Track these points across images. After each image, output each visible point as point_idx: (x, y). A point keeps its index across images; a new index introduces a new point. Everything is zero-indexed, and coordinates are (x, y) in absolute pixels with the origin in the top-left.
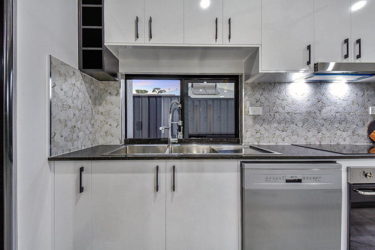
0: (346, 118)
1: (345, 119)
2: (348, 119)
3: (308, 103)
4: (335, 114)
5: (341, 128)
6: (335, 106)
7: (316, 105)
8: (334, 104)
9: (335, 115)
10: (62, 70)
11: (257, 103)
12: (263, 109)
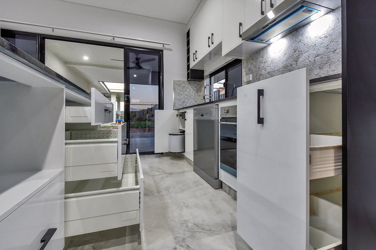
0: (329, 59)
1: (327, 61)
2: (332, 60)
3: (285, 58)
4: (314, 58)
5: (322, 73)
6: (314, 49)
7: (292, 56)
8: (312, 48)
9: (314, 60)
10: (179, 83)
11: (249, 71)
12: (252, 75)
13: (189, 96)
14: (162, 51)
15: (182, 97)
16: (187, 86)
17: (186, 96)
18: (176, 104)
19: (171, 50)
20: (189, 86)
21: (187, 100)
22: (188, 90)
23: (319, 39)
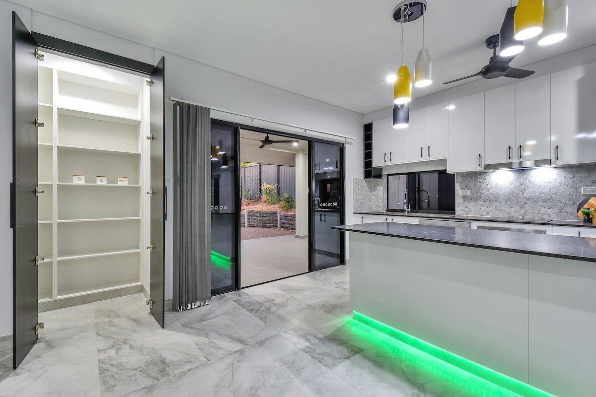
0: (552, 198)
3: (511, 186)
5: (546, 206)
6: (539, 188)
7: (519, 188)
9: (539, 195)
10: (357, 181)
11: (466, 187)
12: (471, 192)
13: (365, 195)
16: (364, 185)
22: (364, 189)
23: (543, 182)
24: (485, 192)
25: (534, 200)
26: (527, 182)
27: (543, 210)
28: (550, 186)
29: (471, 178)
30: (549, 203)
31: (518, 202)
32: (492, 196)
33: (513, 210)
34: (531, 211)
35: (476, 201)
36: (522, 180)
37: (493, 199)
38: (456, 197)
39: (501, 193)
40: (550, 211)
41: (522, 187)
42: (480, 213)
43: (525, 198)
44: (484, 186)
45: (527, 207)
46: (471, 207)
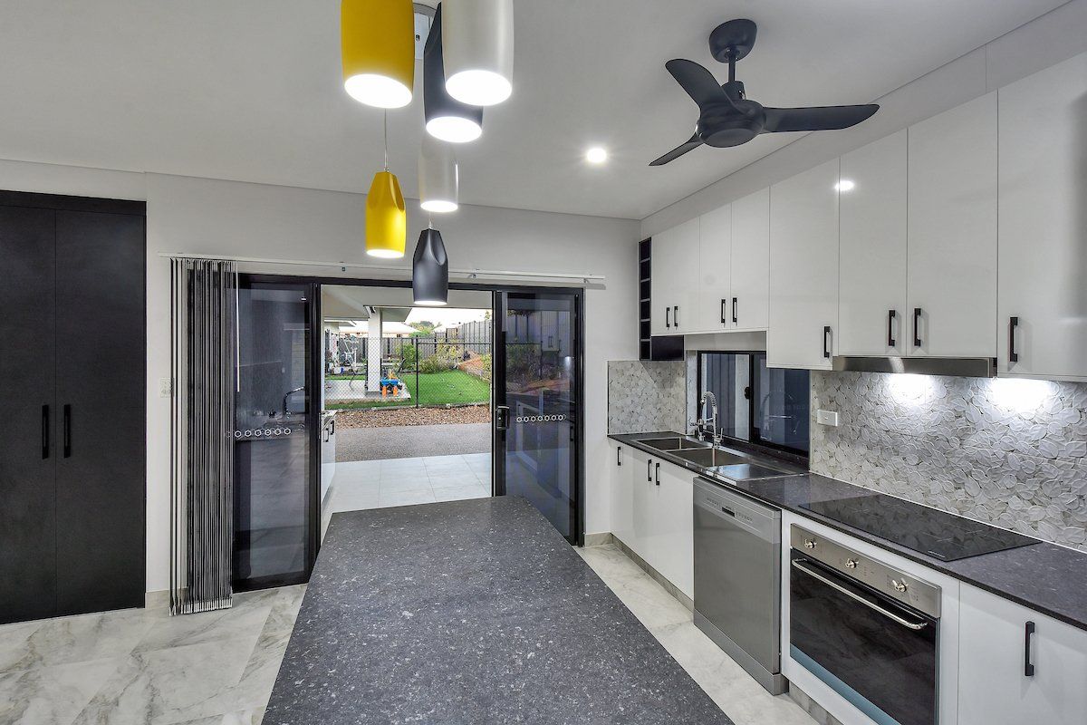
0: (1040, 470)
1: (1036, 472)
2: (1046, 474)
3: (932, 417)
4: (1004, 452)
6: (1005, 434)
7: (951, 424)
8: (1001, 429)
9: (1005, 457)
10: (619, 367)
11: (831, 405)
12: (841, 416)
13: (644, 396)
14: (582, 290)
15: (628, 401)
16: (638, 373)
17: (637, 400)
18: (614, 421)
19: (602, 287)
20: (646, 374)
21: (639, 409)
22: (640, 383)
23: (1016, 418)
24: (872, 422)
25: (992, 469)
26: (972, 411)
27: (1015, 503)
28: (1036, 432)
29: (842, 380)
30: (1031, 487)
31: (949, 468)
32: (886, 437)
33: (935, 486)
34: (982, 499)
35: (852, 443)
36: (957, 402)
37: (888, 445)
38: (812, 425)
39: (908, 432)
40: (1035, 512)
41: (961, 425)
42: (859, 477)
43: (967, 457)
44: (868, 406)
45: (970, 483)
46: (840, 457)
